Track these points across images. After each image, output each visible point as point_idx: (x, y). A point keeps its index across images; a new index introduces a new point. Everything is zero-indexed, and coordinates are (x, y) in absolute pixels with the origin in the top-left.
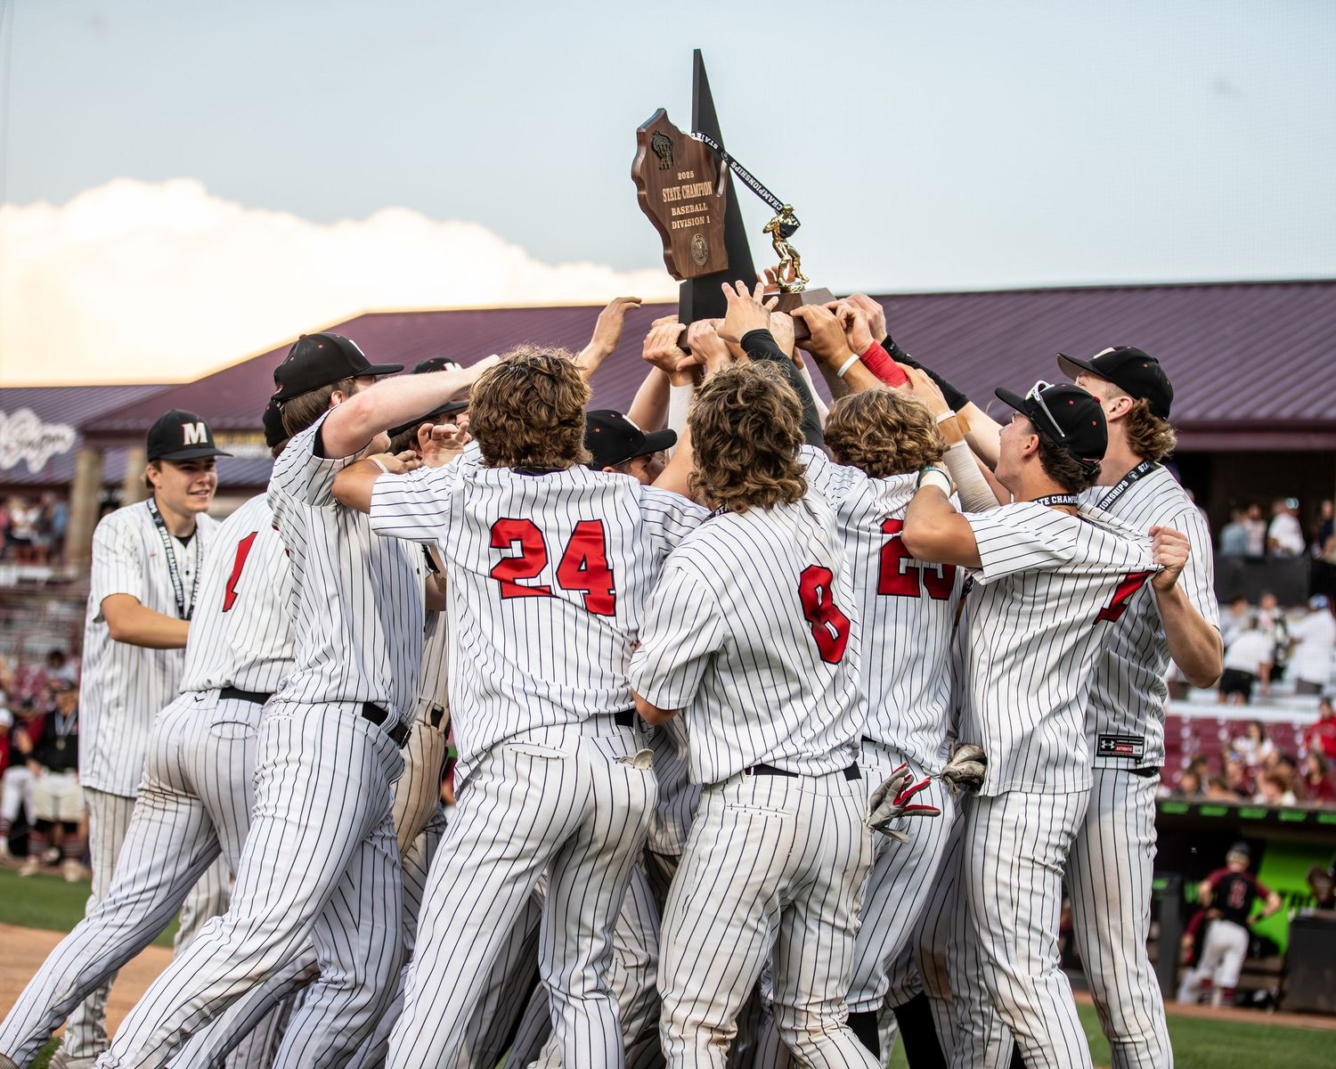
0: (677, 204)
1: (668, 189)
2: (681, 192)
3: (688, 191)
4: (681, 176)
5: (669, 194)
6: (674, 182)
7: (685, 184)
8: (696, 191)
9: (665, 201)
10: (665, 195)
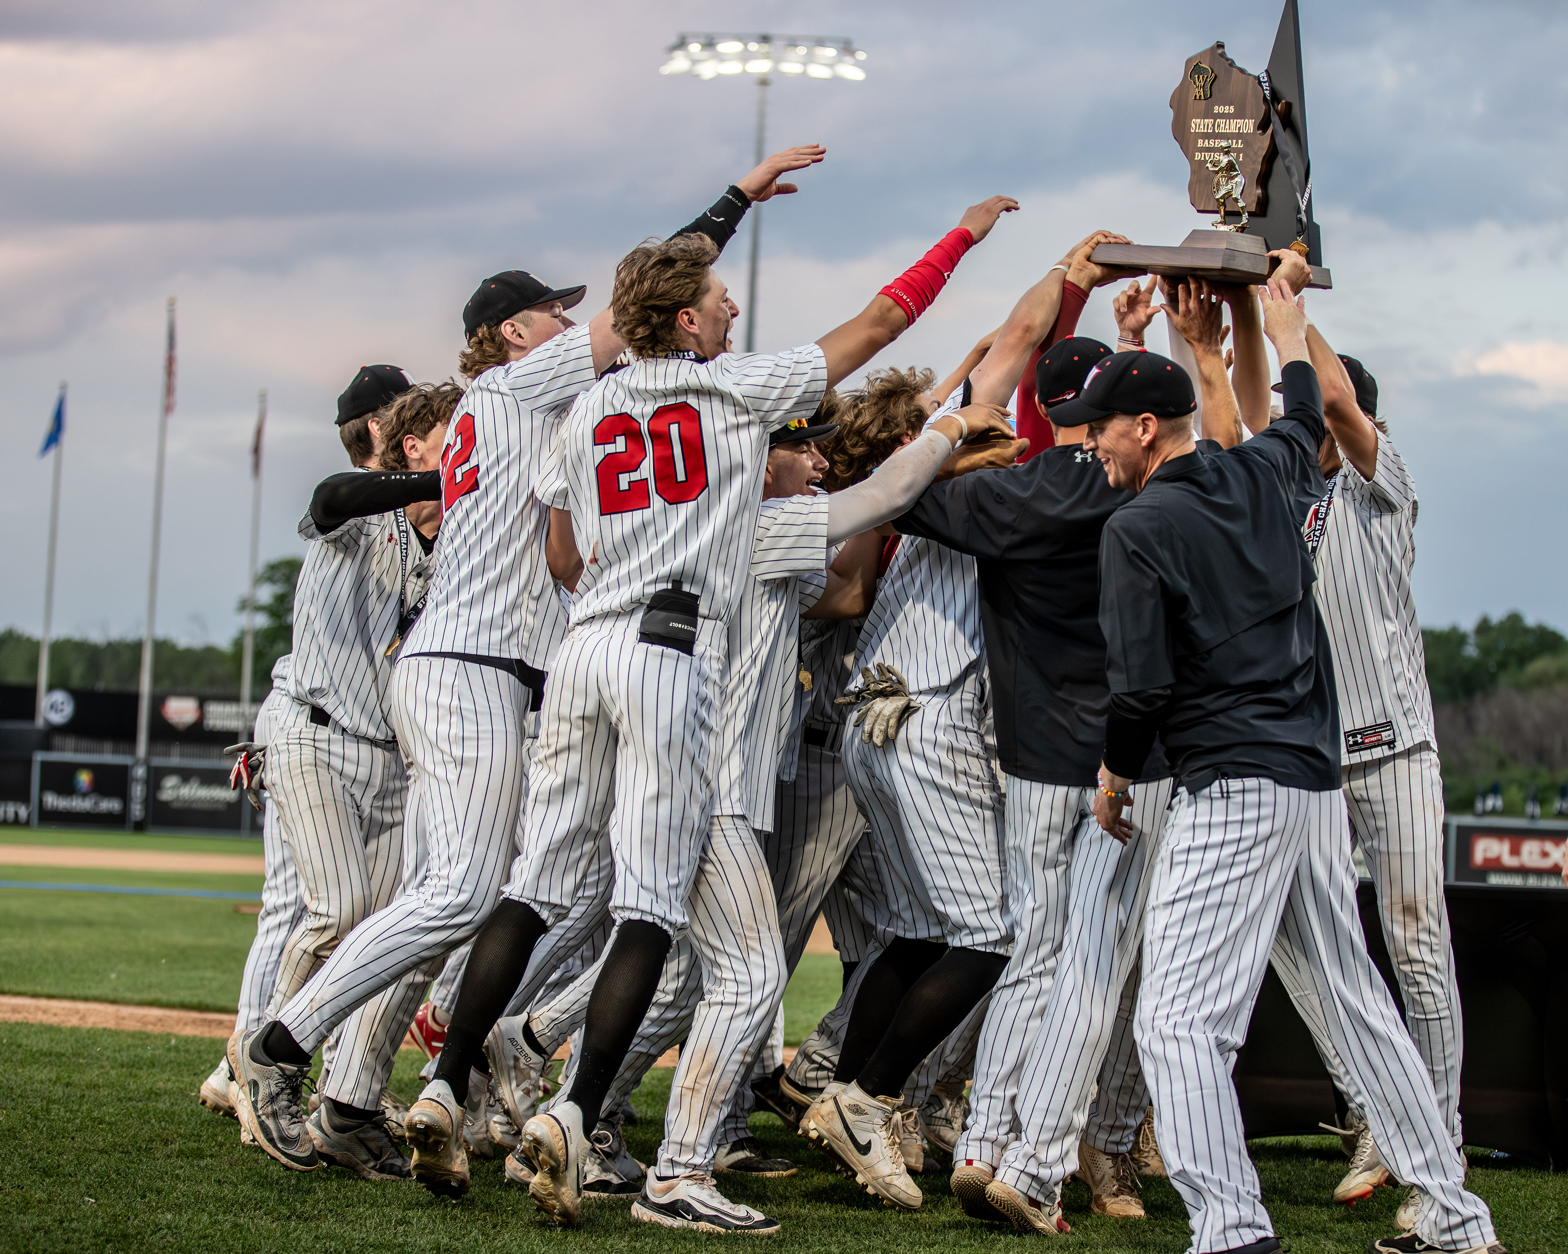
0: (1206, 136)
1: (1198, 120)
2: (1213, 125)
3: (1222, 125)
4: (1217, 110)
5: (1198, 125)
6: (1208, 114)
7: (1220, 118)
8: (1233, 126)
9: (1192, 131)
10: (1193, 125)
